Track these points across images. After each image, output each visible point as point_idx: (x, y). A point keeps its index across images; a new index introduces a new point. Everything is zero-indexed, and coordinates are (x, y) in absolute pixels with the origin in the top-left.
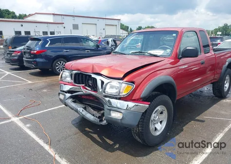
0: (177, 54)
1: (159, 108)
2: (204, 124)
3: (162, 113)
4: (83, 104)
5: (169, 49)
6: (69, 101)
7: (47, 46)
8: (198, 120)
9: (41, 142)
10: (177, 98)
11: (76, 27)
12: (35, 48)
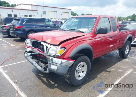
0: (95, 31)
1: (82, 63)
2: (110, 74)
3: (83, 66)
4: (38, 59)
5: (91, 28)
6: (29, 58)
7: (24, 24)
8: (107, 71)
9: (11, 82)
10: (93, 58)
11: (44, 13)
12: (17, 24)
